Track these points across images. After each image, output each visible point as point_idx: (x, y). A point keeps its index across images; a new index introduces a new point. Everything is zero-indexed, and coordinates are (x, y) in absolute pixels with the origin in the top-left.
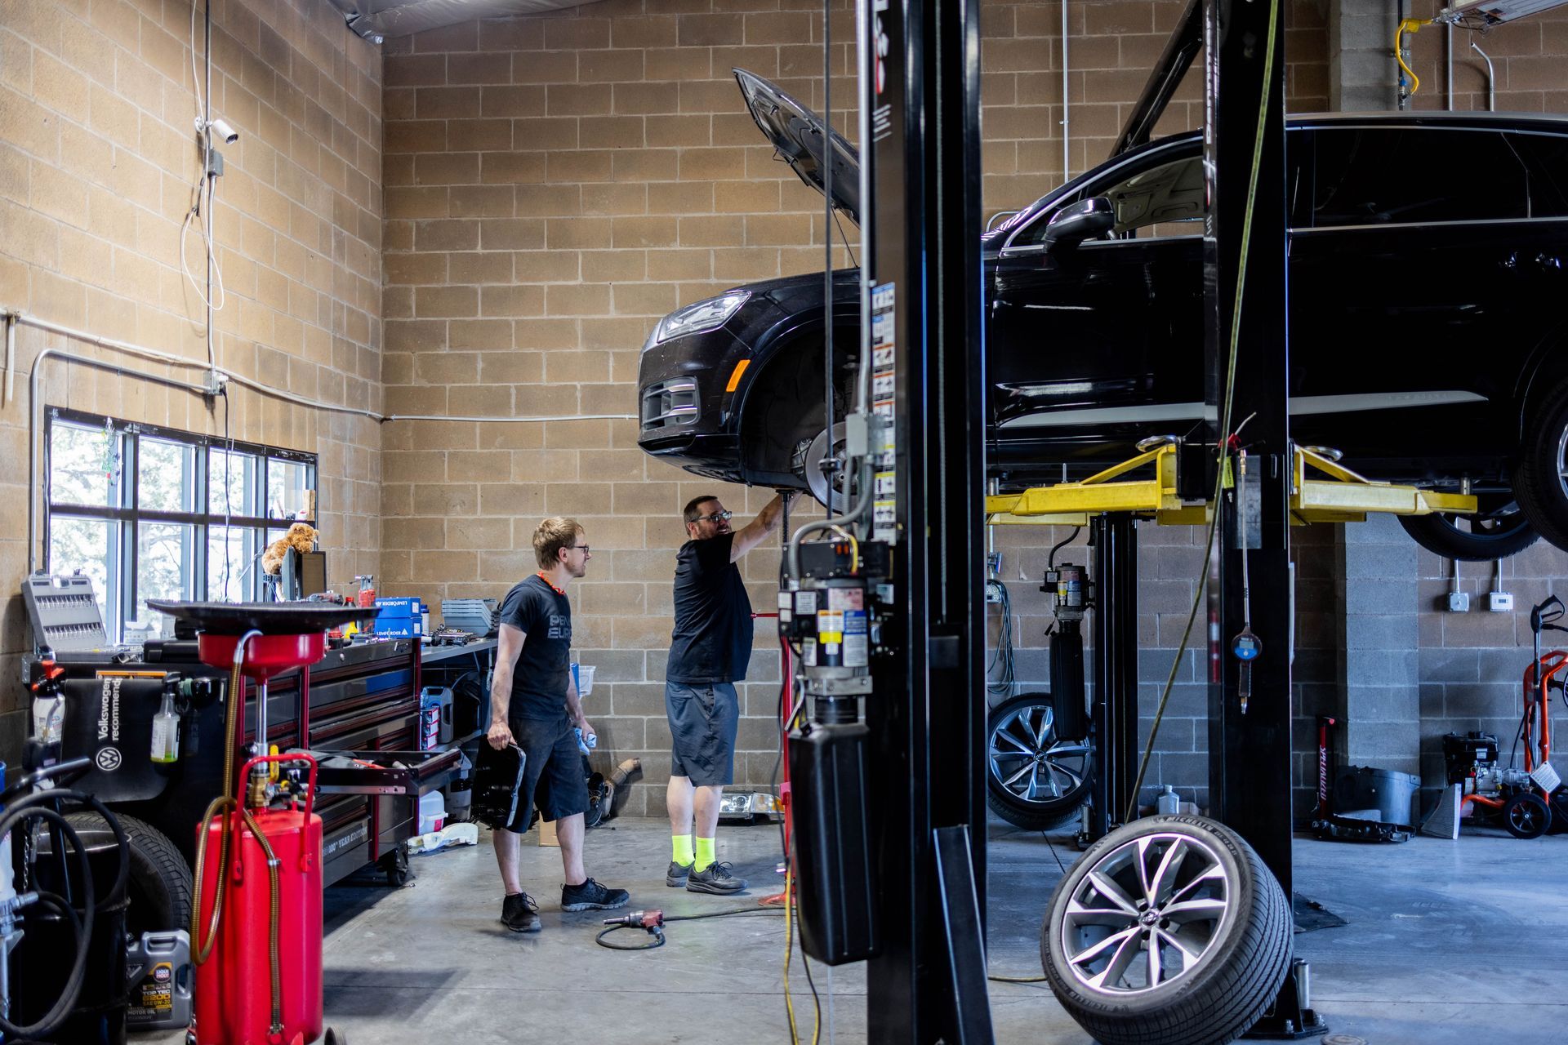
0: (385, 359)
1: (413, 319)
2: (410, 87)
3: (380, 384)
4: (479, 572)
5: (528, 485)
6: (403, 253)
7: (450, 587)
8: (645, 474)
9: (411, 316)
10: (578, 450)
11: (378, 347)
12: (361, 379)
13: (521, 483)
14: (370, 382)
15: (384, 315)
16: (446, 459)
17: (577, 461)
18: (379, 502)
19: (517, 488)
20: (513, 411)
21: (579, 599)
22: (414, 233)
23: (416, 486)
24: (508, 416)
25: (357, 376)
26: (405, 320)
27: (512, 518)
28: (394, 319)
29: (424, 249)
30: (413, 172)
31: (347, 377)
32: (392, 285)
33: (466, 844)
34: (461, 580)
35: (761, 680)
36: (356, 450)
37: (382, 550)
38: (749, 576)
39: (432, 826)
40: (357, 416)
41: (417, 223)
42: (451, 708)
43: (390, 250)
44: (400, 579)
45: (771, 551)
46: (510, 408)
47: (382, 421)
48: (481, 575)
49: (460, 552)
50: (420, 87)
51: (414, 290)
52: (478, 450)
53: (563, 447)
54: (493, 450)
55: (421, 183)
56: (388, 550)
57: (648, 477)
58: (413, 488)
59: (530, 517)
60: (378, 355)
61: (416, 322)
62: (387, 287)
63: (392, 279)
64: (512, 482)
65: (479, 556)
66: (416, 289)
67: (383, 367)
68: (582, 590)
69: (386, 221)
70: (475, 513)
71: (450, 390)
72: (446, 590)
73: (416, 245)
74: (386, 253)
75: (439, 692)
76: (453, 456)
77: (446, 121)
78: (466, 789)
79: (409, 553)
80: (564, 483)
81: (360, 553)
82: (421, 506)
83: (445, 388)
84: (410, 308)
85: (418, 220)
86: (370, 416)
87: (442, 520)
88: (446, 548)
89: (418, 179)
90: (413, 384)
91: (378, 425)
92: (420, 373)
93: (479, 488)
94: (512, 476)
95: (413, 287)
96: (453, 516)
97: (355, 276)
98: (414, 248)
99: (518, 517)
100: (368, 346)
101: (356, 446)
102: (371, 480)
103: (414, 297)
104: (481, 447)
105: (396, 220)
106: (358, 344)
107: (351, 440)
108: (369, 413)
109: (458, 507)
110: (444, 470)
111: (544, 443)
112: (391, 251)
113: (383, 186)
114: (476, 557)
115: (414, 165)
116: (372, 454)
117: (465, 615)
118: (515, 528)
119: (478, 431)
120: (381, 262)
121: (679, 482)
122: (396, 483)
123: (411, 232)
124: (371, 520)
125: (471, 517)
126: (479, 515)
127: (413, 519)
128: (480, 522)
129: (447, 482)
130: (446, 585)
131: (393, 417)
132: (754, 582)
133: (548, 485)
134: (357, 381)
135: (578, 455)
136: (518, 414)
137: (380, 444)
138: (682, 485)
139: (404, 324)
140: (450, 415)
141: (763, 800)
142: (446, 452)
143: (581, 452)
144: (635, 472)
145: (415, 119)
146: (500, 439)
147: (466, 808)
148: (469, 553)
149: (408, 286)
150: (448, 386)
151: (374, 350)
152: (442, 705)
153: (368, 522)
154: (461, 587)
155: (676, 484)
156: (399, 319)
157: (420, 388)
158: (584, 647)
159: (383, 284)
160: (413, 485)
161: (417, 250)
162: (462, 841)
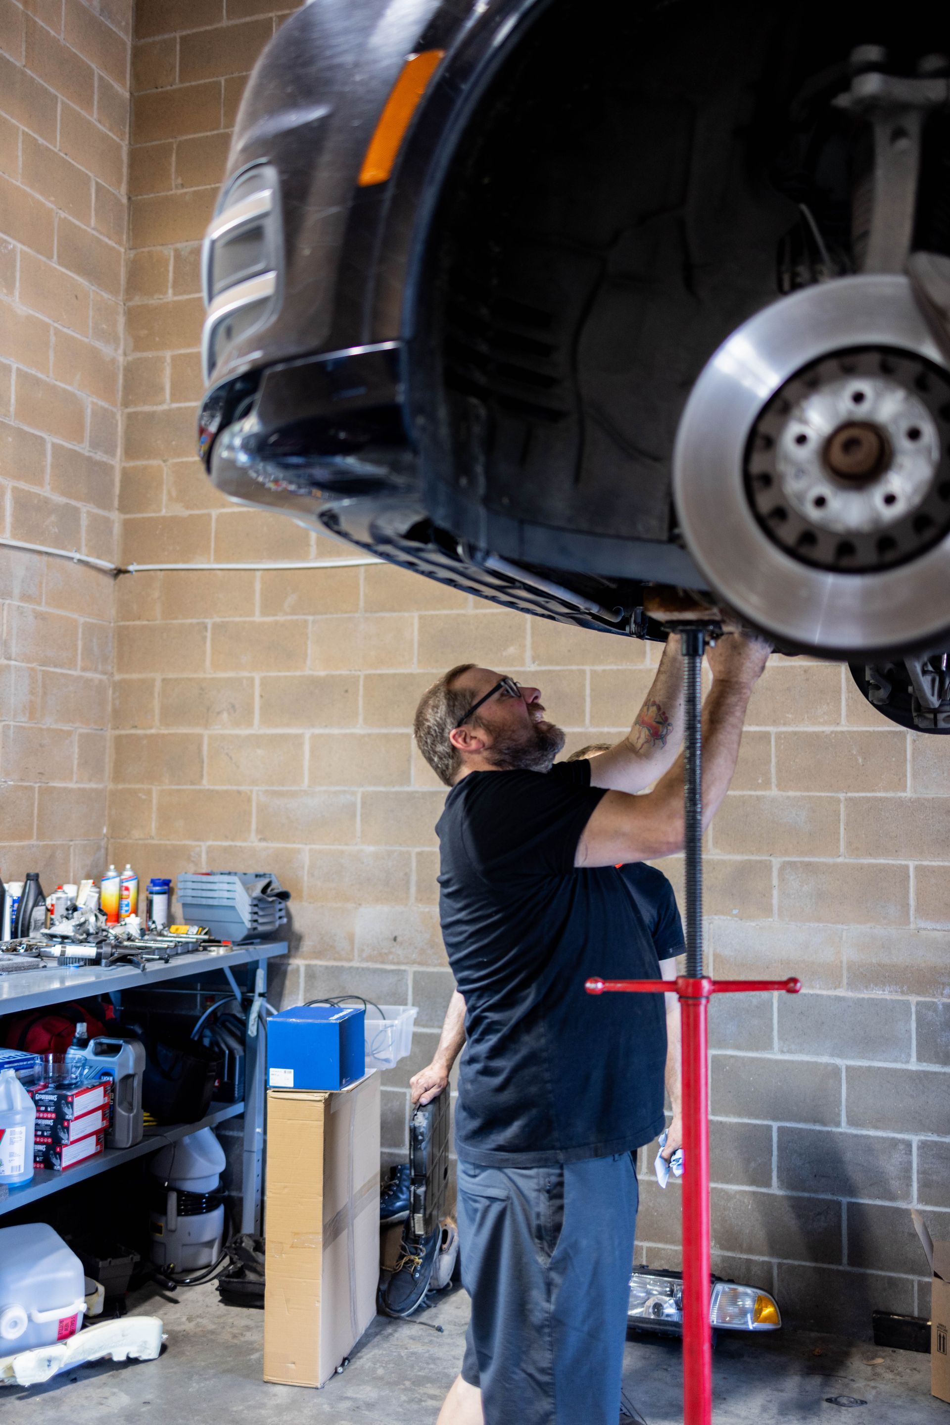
0: (125, 473)
1: (165, 407)
2: (172, 35)
3: (116, 517)
4: (254, 826)
5: (333, 676)
6: (154, 301)
7: (210, 850)
8: (528, 654)
9: (162, 402)
10: (416, 615)
11: (111, 451)
12: (59, 499)
13: (322, 673)
14: (86, 510)
15: (126, 404)
16: (209, 635)
17: (414, 633)
18: (109, 708)
19: (315, 682)
20: (313, 550)
21: (414, 878)
22: (171, 268)
23: (164, 680)
24: (305, 558)
25: (46, 491)
26: (155, 408)
27: (308, 733)
28: (139, 409)
29: (184, 292)
30: (173, 169)
31: (15, 489)
32: (139, 355)
33: (131, 1362)
34: (226, 838)
35: (738, 1047)
36: (40, 616)
37: (111, 786)
38: (716, 843)
39: (54, 1333)
40: (45, 558)
41: (176, 251)
42: (137, 1083)
43: (137, 298)
44: (137, 834)
45: (758, 798)
46: (308, 545)
47: (119, 572)
48: (258, 831)
49: (226, 792)
50: (184, 33)
51: (168, 360)
52: (258, 618)
53: (393, 610)
54: (281, 618)
55: (183, 186)
56: (120, 787)
57: (534, 659)
58: (158, 685)
59: (336, 731)
60: (112, 467)
61: (170, 410)
62: (130, 358)
63: (139, 344)
64: (308, 672)
65: (254, 797)
66: (174, 358)
67: (122, 486)
68: (418, 862)
69: (132, 254)
70: (250, 724)
71: (218, 520)
72: (204, 856)
73: (175, 286)
74: (130, 304)
75: (114, 1050)
76: (219, 628)
77: (222, 80)
78: (211, 1208)
79: (149, 792)
80: (391, 671)
81: (47, 792)
82: (171, 714)
83: (209, 515)
84: (162, 389)
85: (179, 245)
86: (80, 561)
87: (201, 736)
88: (206, 784)
89: (179, 181)
90: (164, 512)
91: (108, 581)
92: (174, 494)
93: (257, 682)
94: (309, 662)
95: (168, 355)
96: (217, 730)
97: (45, 327)
98: (170, 291)
99: (318, 731)
100: (84, 448)
101: (43, 608)
102: (84, 669)
103: (168, 371)
104: (264, 613)
105: (146, 249)
106: (50, 439)
107: (25, 597)
108: (77, 556)
109: (225, 715)
110: (204, 652)
111: (362, 604)
112: (138, 300)
113: (129, 199)
114: (249, 800)
115: (174, 158)
116: (90, 629)
117: (211, 902)
118: (312, 752)
119: (258, 586)
120: (121, 320)
121: (587, 668)
122: (135, 676)
123: (167, 265)
124: (81, 735)
125: (243, 732)
126: (257, 728)
127: (158, 735)
128: (257, 741)
129: (209, 673)
130: (204, 846)
131: (131, 568)
132: (727, 857)
133: (368, 677)
134: (46, 501)
135: (416, 621)
136: (321, 555)
137: (112, 612)
138: (594, 673)
139: (151, 416)
140: (218, 560)
141: (734, 1298)
142: (209, 622)
143: (421, 617)
144: (511, 650)
145: (177, 85)
146: (291, 600)
147: (210, 1244)
148: (239, 792)
149: (160, 353)
150: (214, 513)
151: (99, 456)
152: (118, 1075)
153: (76, 738)
154: (226, 850)
155: (583, 672)
156: (147, 408)
157: (174, 520)
158: (420, 964)
159: (125, 354)
160: (158, 677)
161: (175, 294)
162: (119, 1357)
